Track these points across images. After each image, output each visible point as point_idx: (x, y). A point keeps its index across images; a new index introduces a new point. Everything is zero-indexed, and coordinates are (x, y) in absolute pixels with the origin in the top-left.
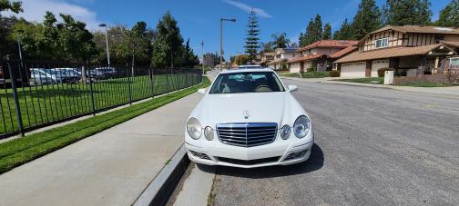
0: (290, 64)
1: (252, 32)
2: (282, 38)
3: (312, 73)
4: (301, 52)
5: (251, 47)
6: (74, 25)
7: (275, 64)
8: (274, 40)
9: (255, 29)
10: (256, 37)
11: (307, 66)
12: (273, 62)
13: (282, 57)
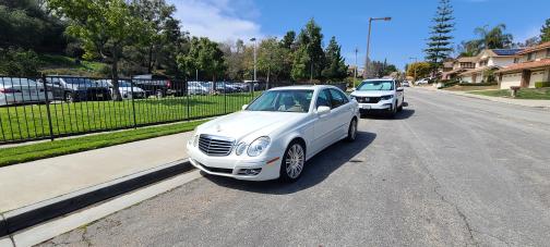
0: (501, 74)
1: (440, 29)
2: (496, 32)
3: (543, 92)
4: (530, 54)
5: (438, 50)
6: (210, 45)
7: (475, 75)
8: (479, 37)
9: (447, 23)
10: (447, 35)
11: (536, 79)
12: (471, 71)
13: (491, 63)
